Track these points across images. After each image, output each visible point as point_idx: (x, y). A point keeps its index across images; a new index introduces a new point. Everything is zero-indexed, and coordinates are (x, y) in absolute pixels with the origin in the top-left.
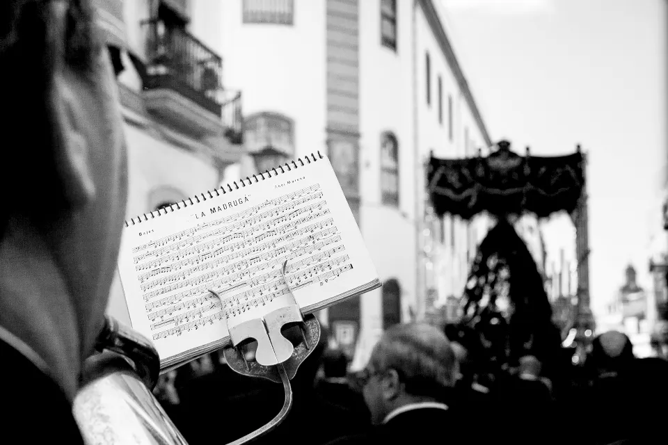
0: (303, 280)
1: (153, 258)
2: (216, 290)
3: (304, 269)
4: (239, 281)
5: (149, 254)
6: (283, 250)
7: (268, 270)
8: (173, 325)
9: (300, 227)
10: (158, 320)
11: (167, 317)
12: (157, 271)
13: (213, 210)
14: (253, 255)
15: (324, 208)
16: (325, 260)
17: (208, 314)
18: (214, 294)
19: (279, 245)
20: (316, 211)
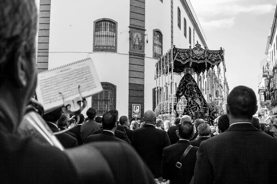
0: (83, 90)
1: (44, 83)
2: (61, 92)
3: (84, 87)
4: (67, 90)
5: (43, 82)
6: (79, 82)
7: (75, 87)
8: (49, 101)
9: (84, 76)
10: (45, 100)
11: (47, 99)
12: (45, 87)
13: (61, 71)
14: (71, 83)
15: (90, 72)
16: (89, 85)
17: (59, 98)
18: (60, 93)
19: (78, 81)
20: (88, 72)
